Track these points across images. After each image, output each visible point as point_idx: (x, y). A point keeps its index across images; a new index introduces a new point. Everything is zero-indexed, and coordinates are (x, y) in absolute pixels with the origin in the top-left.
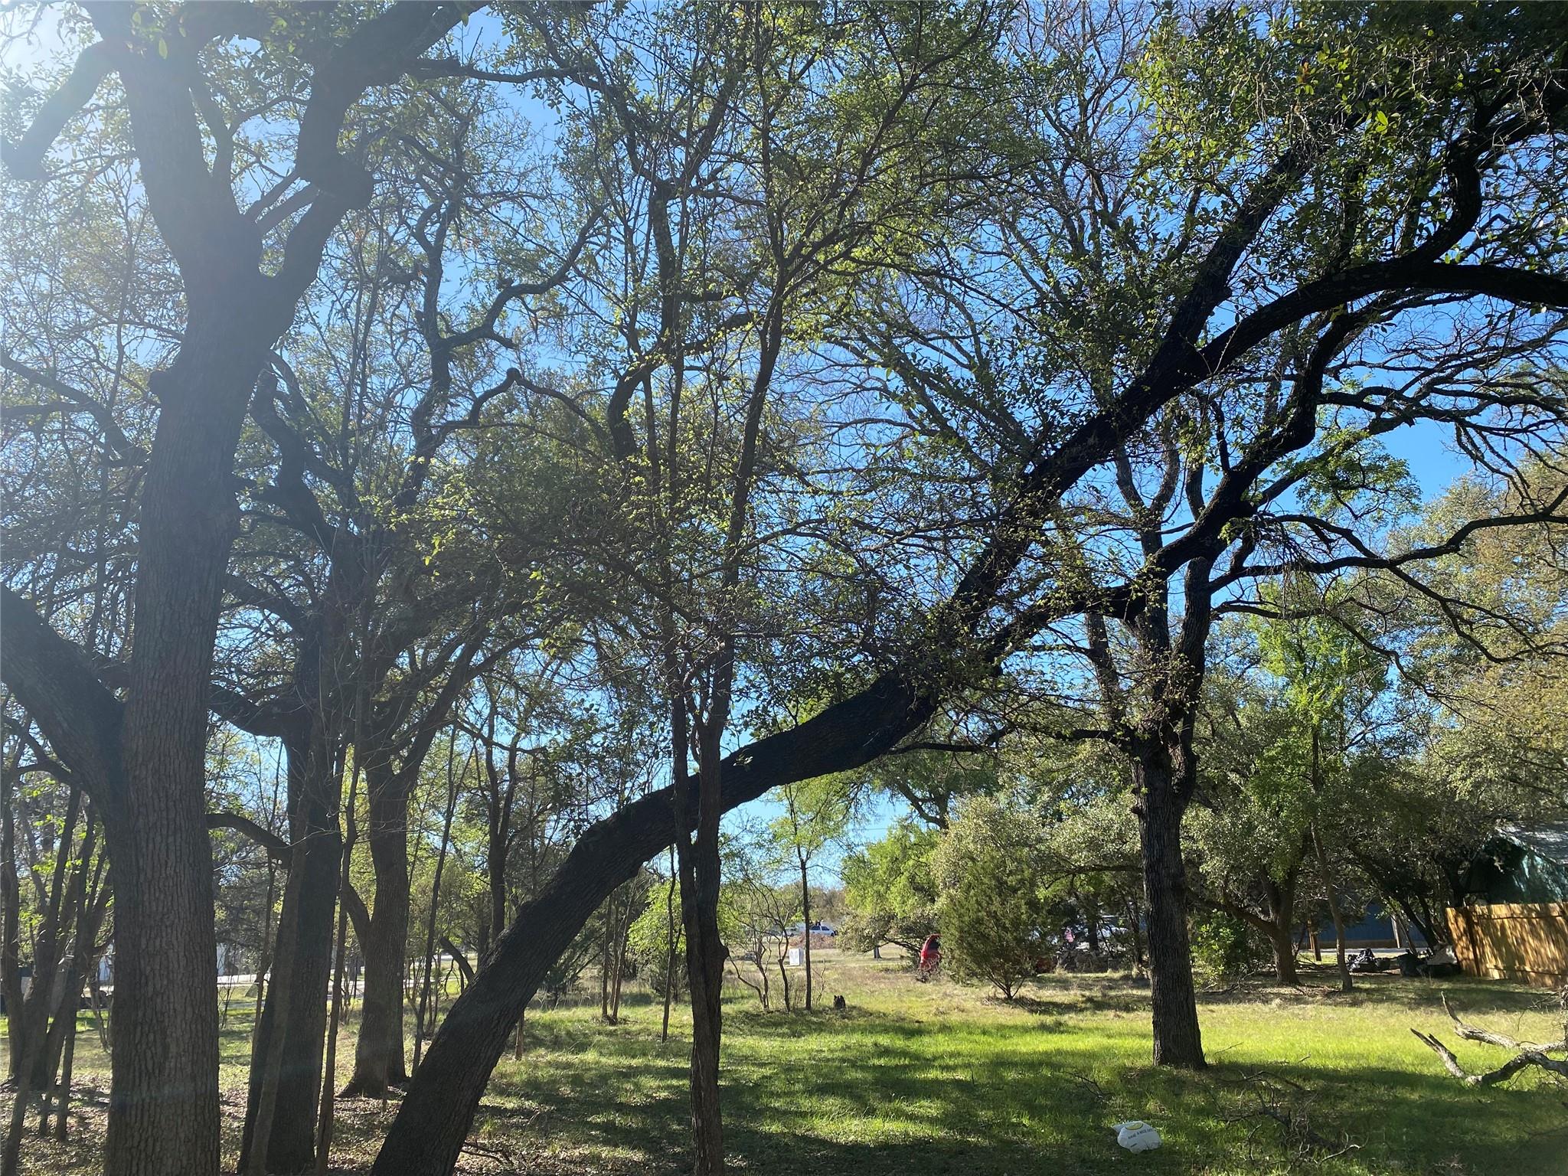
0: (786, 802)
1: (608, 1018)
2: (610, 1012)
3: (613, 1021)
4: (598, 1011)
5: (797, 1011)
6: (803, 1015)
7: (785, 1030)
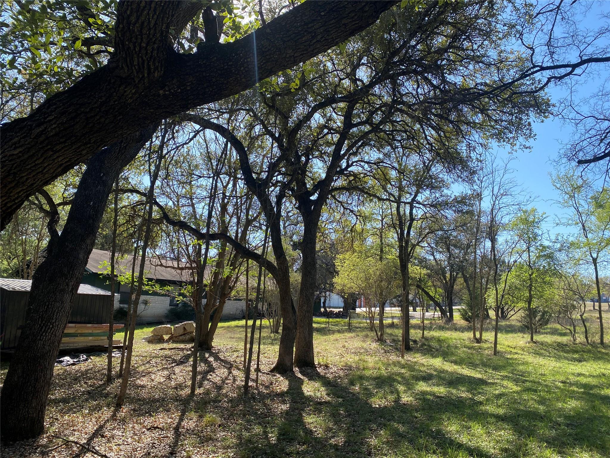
0: (580, 225)
1: (476, 339)
2: (478, 335)
3: (479, 341)
4: (471, 335)
5: (593, 345)
6: (597, 347)
7: (576, 356)
